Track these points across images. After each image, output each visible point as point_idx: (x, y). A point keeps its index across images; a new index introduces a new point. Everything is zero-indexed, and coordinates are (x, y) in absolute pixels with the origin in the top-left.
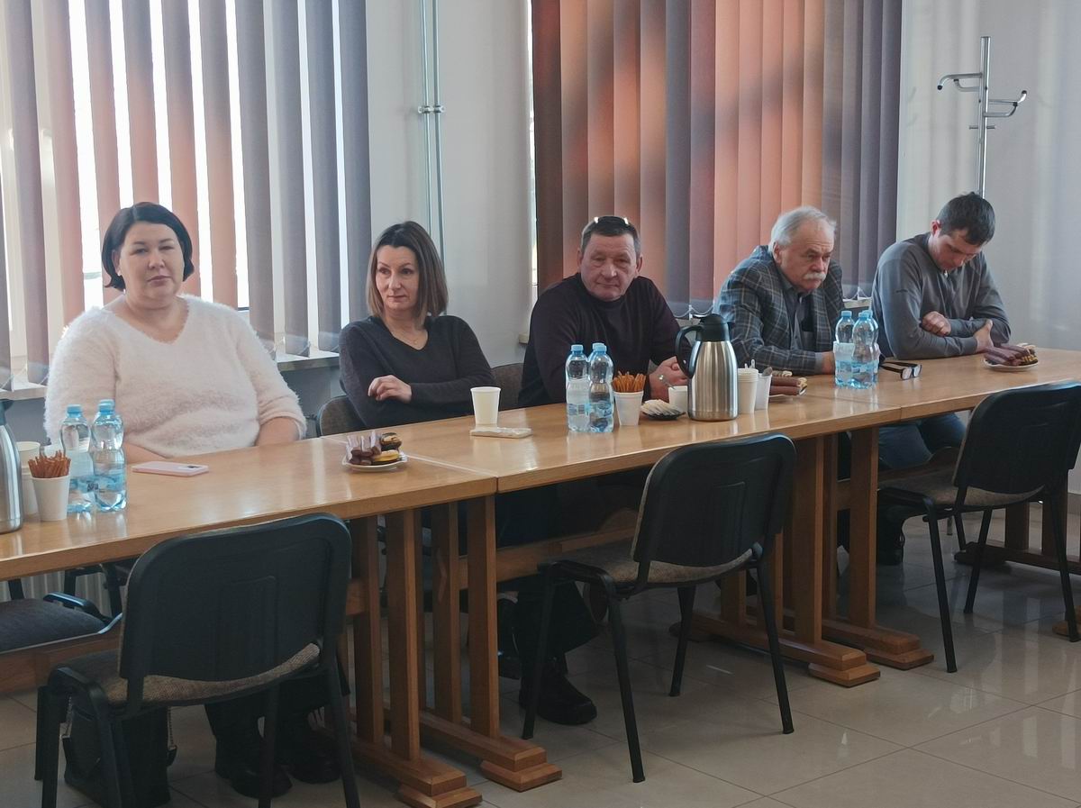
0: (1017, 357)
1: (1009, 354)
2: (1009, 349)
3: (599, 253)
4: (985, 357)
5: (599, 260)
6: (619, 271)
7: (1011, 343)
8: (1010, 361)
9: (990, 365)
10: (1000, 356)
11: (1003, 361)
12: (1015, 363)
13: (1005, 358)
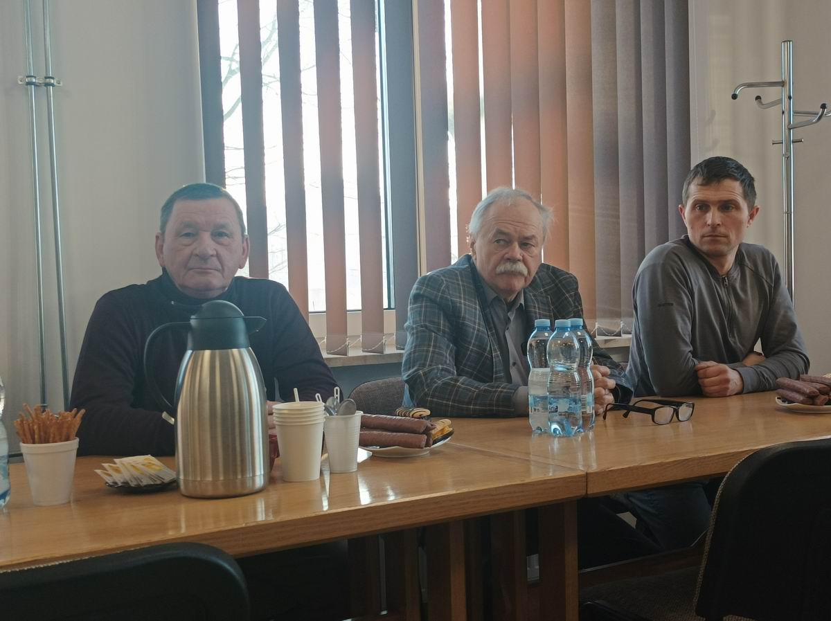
0: (822, 392)
1: (808, 388)
2: (812, 381)
3: (188, 225)
4: (778, 394)
5: (187, 235)
6: (219, 248)
7: (812, 372)
8: (811, 398)
9: (786, 405)
10: (798, 391)
11: (801, 398)
12: (818, 401)
13: (803, 393)
